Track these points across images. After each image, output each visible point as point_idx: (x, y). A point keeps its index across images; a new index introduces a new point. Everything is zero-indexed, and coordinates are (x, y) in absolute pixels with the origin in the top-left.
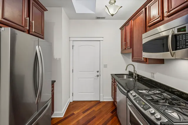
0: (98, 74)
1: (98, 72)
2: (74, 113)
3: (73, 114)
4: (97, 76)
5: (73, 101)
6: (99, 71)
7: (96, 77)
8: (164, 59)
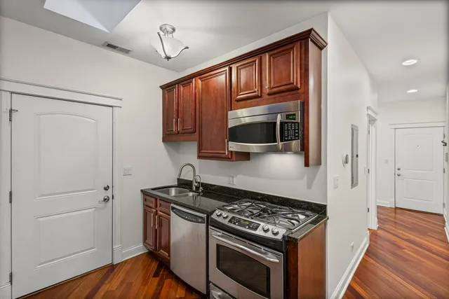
0: (109, 193)
1: (106, 189)
4: (105, 200)
6: (111, 187)
7: (103, 205)
8: (249, 153)
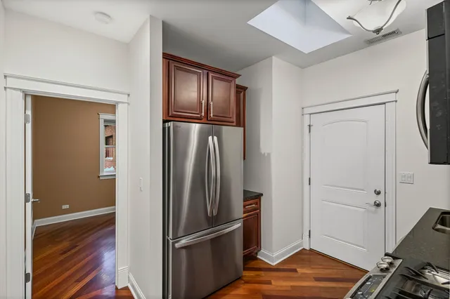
0: (380, 199)
1: (378, 193)
2: (298, 269)
3: (295, 271)
5: (311, 250)
6: (383, 193)
7: (374, 208)
